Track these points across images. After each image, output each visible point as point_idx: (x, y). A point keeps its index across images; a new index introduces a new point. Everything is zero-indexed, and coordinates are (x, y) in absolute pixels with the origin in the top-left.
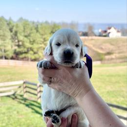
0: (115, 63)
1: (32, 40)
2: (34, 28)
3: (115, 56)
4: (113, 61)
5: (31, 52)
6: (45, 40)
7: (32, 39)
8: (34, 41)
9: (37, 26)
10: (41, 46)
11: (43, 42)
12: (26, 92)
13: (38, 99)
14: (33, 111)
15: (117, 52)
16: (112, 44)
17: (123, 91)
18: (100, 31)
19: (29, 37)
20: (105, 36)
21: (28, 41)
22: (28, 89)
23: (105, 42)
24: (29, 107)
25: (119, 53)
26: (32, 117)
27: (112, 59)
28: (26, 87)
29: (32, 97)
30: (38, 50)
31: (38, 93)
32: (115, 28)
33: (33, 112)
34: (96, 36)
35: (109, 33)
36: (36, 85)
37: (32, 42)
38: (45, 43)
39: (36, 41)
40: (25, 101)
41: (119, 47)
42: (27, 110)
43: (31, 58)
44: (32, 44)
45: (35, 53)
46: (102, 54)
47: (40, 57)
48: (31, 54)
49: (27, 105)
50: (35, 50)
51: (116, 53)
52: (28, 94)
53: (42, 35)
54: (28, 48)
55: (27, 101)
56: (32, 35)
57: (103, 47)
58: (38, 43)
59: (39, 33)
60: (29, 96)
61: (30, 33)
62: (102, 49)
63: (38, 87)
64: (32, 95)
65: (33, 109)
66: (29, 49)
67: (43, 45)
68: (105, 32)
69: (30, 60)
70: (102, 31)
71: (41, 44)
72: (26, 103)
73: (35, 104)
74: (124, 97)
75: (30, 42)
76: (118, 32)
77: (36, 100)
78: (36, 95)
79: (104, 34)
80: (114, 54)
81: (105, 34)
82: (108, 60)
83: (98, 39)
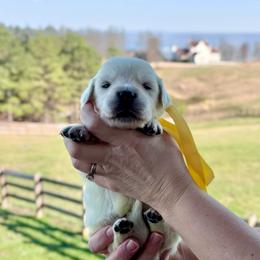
0: (210, 120)
1: (14, 71)
2: (18, 43)
3: (210, 105)
4: (205, 116)
5: (14, 100)
6: (47, 70)
7: (17, 68)
8: (21, 74)
9: (27, 37)
10: (36, 84)
11: (42, 75)
12: (8, 195)
13: (38, 210)
14: (27, 239)
15: (213, 95)
16: (201, 80)
17: (230, 182)
18: (174, 49)
19: (7, 64)
20: (186, 61)
21: (7, 73)
22: (11, 190)
23: (185, 74)
24: (16, 232)
25: (218, 98)
26: (24, 253)
27: (203, 112)
28: (6, 184)
29: (21, 207)
30: (30, 96)
31: (37, 196)
32: (207, 44)
33: (25, 242)
34: (165, 60)
35: (195, 54)
36: (31, 178)
37: (17, 77)
38: (47, 76)
39: (26, 73)
40: (6, 218)
41: (216, 85)
42: (12, 239)
43: (13, 115)
44: (17, 81)
45: (23, 102)
46: (181, 101)
47: (36, 110)
48: (14, 104)
49: (11, 227)
50: (24, 95)
51: (210, 99)
52: (12, 200)
53: (39, 58)
54: (6, 91)
55: (10, 217)
56: (15, 58)
57: (183, 86)
58: (29, 78)
59: (33, 54)
60: (14, 205)
61: (10, 55)
62: (179, 89)
63: (36, 184)
64: (23, 203)
65: (25, 235)
66: (9, 94)
67: (42, 83)
68: (186, 51)
69: (10, 118)
70: (179, 50)
71: (37, 79)
72: (8, 222)
73: (31, 222)
74: (232, 196)
75: (12, 75)
76: (214, 51)
77: (32, 214)
78: (33, 202)
79: (184, 57)
80: (207, 102)
81: (185, 55)
82: (195, 114)
83: (170, 69)
